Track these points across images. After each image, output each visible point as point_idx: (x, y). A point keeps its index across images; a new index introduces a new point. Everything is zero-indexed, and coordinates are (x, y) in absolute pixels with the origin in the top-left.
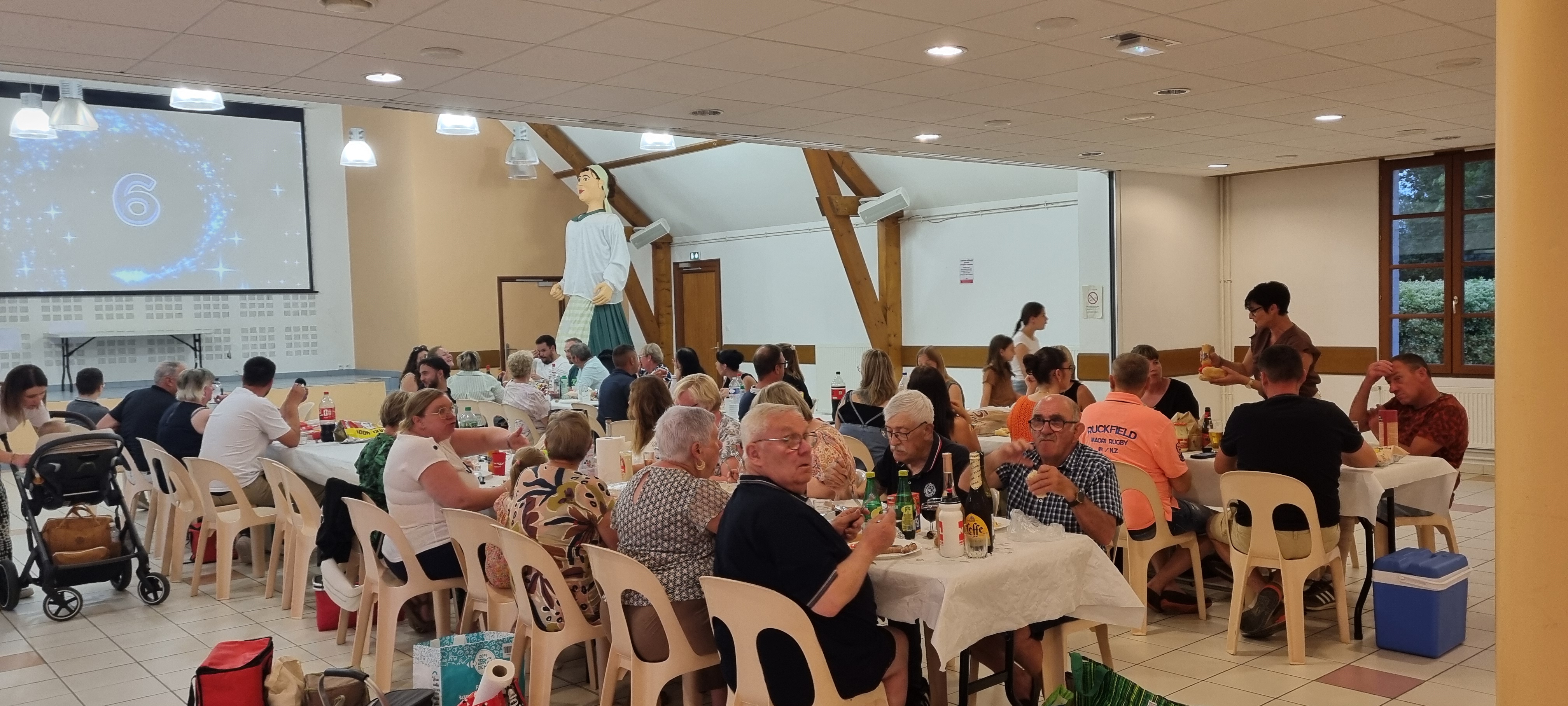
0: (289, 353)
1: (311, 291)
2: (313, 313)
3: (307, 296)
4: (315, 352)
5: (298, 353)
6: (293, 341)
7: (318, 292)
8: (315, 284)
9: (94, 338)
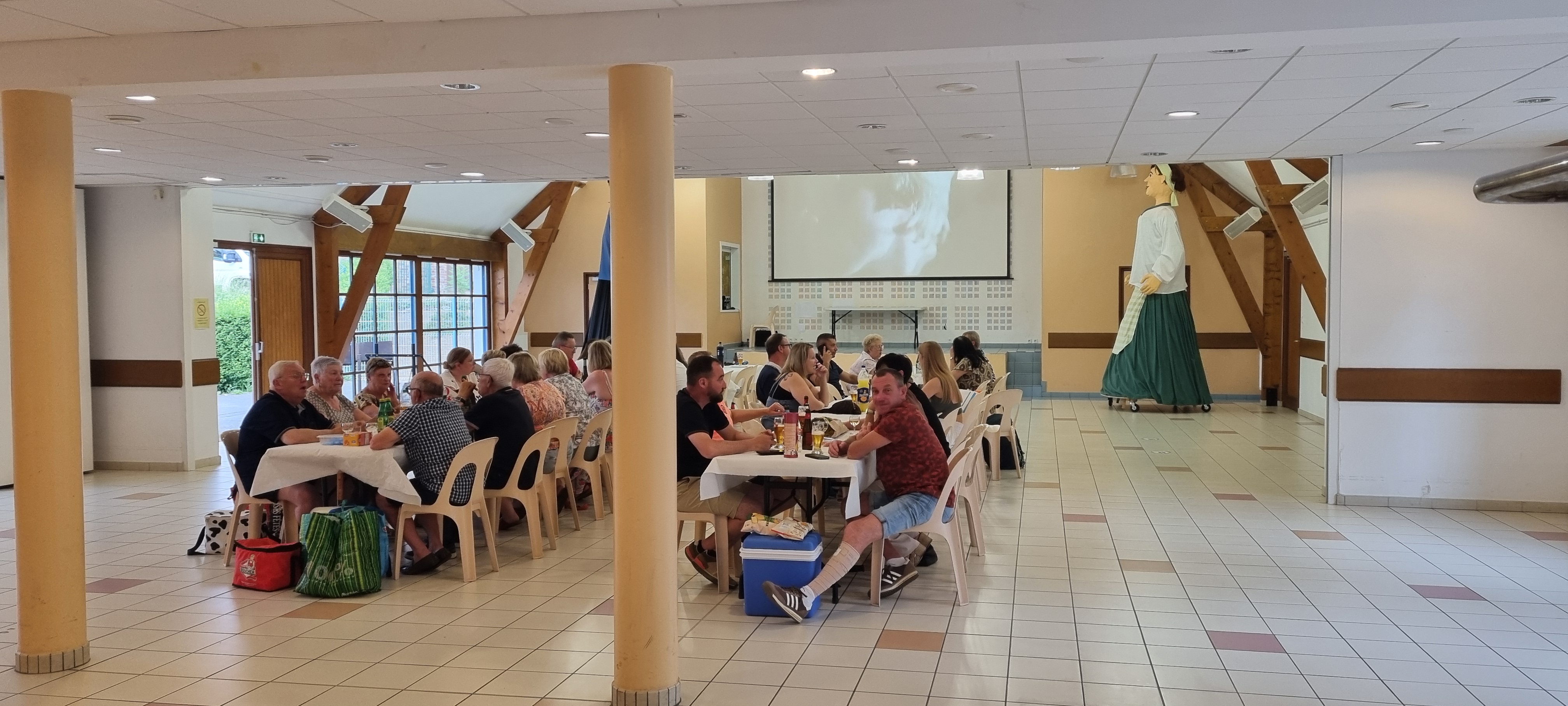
0: (989, 328)
1: (1008, 277)
2: (1010, 296)
3: (1006, 281)
4: (1009, 328)
5: (996, 328)
6: (993, 318)
7: (1013, 279)
8: (1011, 272)
9: (851, 311)
